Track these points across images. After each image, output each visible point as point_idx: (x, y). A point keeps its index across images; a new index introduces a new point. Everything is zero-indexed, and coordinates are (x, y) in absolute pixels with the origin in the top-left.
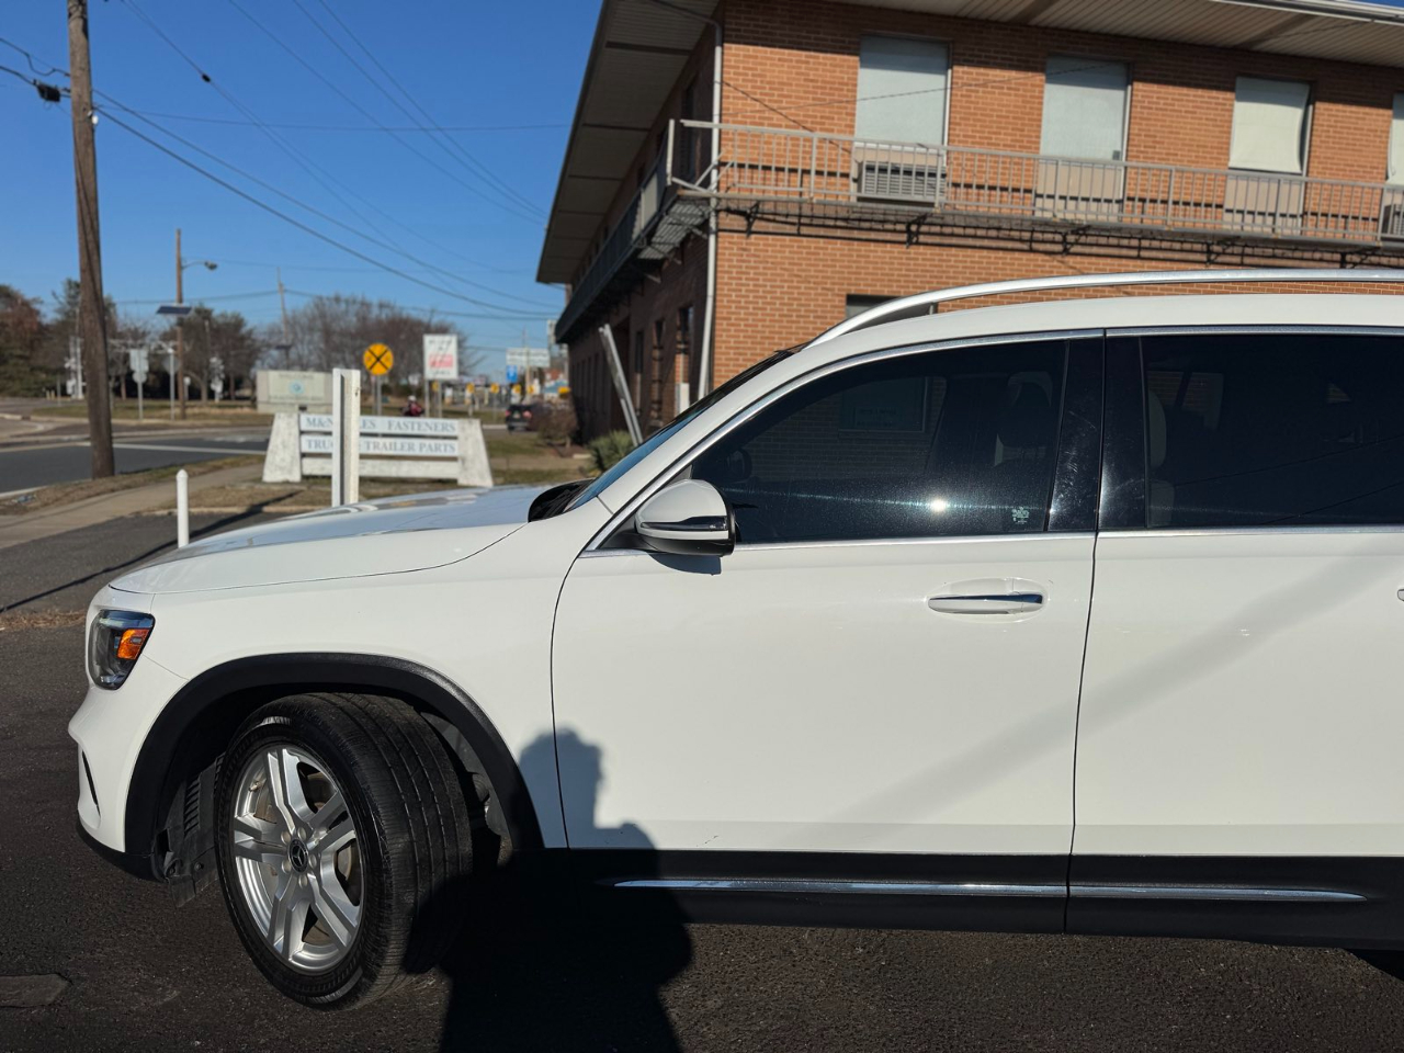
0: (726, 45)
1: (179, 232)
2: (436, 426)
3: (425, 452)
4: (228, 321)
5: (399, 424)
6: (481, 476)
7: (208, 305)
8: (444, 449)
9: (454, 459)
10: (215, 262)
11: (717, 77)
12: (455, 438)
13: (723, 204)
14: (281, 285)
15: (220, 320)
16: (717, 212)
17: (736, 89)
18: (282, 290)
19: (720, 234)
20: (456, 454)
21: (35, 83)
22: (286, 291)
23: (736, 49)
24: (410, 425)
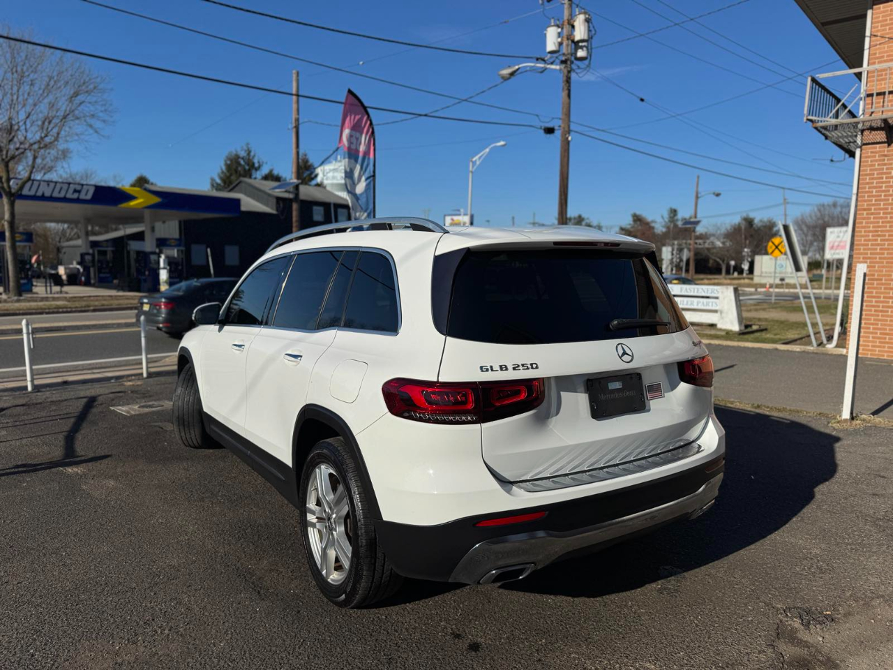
0: (875, 7)
1: (698, 177)
2: (708, 291)
3: (700, 307)
4: (764, 224)
5: (686, 289)
6: (732, 323)
7: (752, 215)
8: (710, 304)
9: (716, 311)
10: (719, 192)
11: (868, 33)
12: (717, 298)
13: (868, 124)
14: (785, 200)
15: (760, 224)
16: (862, 131)
17: (882, 37)
18: (785, 202)
19: (864, 147)
20: (717, 308)
21: (541, 128)
22: (788, 203)
23: (884, 8)
24: (692, 290)
